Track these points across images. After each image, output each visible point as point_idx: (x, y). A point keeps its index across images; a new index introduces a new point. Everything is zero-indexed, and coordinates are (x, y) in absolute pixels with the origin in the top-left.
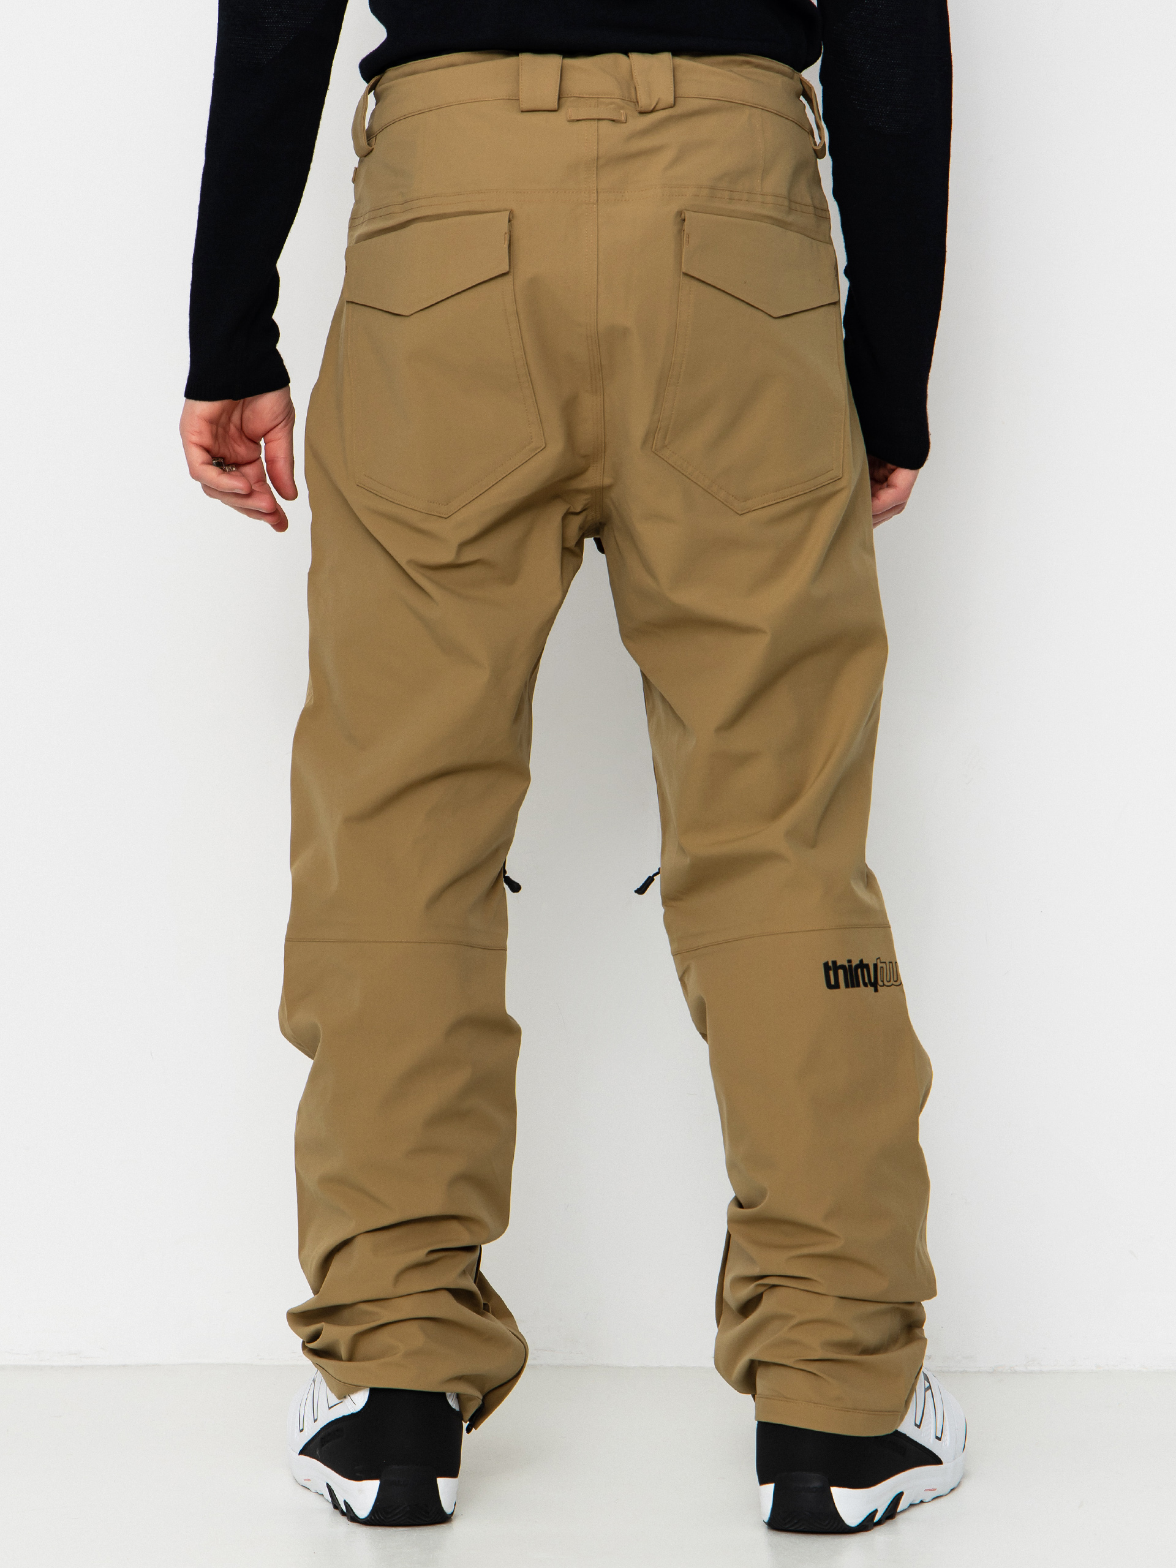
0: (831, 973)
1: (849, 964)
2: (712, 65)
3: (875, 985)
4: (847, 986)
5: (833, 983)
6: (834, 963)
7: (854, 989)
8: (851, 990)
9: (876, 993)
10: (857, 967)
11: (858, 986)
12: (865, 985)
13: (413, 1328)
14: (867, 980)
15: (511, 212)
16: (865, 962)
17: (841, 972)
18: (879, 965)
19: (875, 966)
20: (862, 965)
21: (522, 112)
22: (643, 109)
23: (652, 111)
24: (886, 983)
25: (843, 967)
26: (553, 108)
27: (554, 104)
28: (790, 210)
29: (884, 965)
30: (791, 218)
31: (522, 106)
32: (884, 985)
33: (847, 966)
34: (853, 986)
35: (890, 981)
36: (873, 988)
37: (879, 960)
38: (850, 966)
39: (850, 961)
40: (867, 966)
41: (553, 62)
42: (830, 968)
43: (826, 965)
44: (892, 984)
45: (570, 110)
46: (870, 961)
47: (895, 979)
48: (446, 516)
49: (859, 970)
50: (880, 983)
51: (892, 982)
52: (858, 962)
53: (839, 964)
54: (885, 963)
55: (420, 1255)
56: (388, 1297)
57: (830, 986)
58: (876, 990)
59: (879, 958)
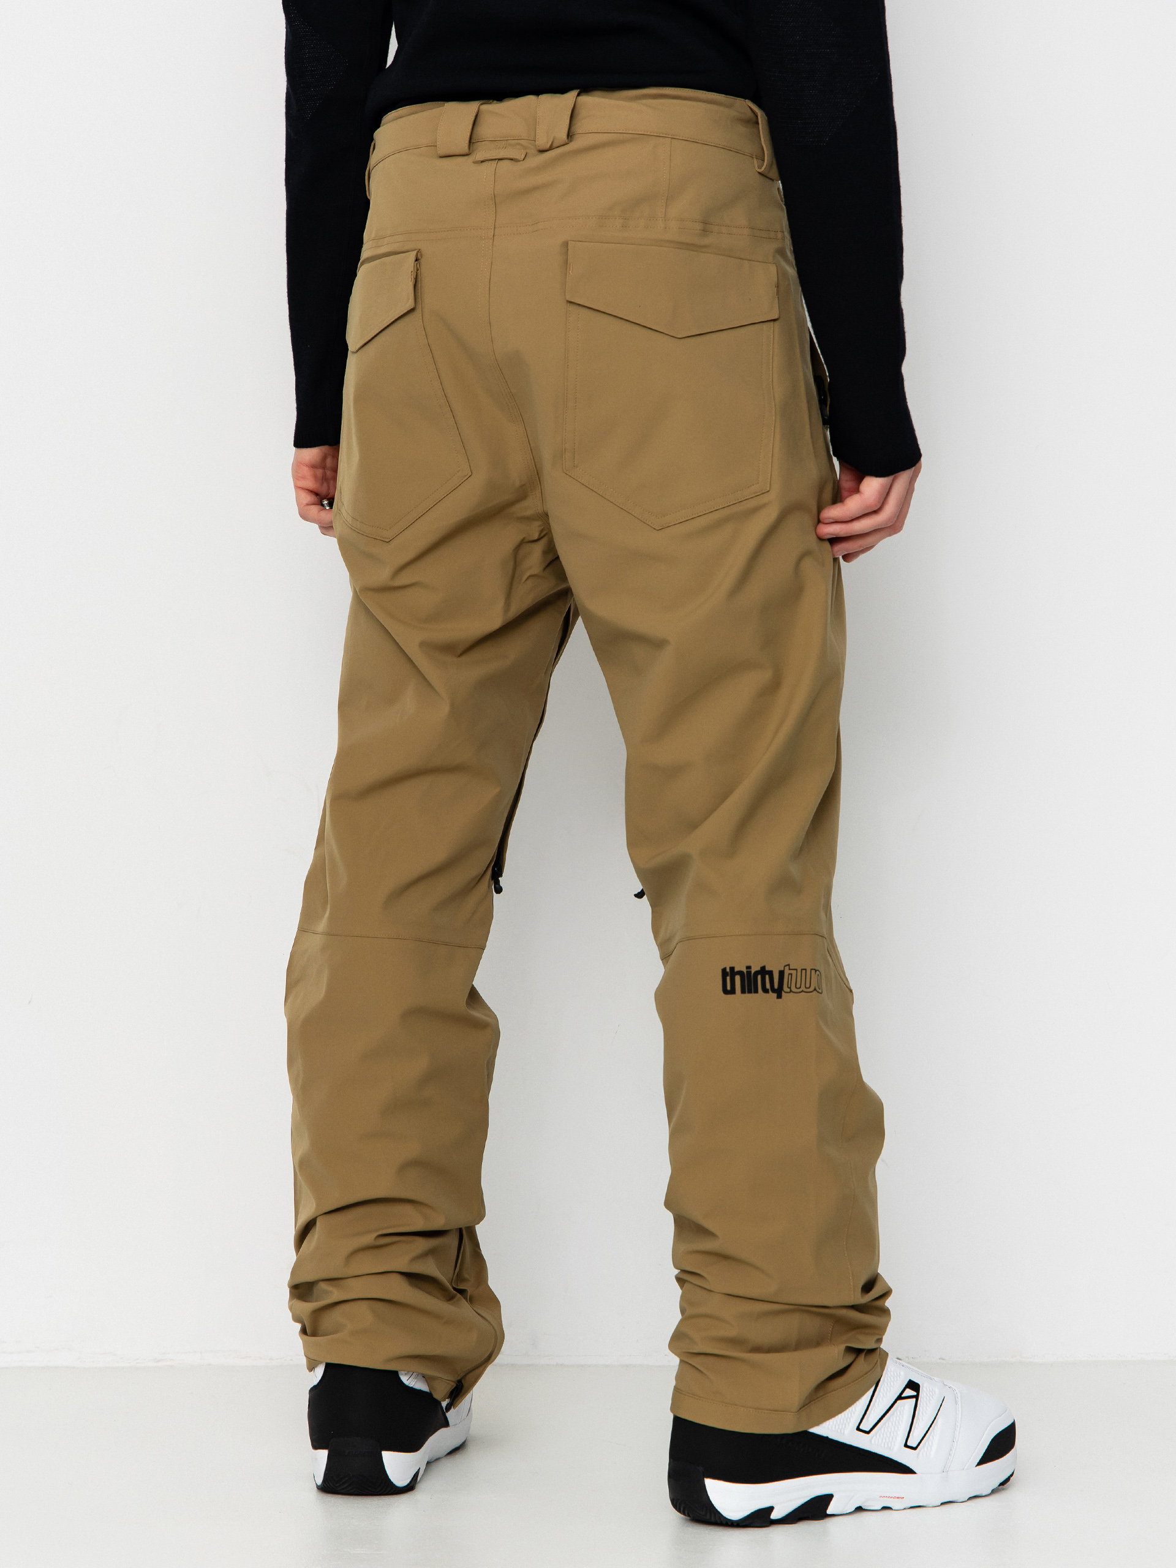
0: (728, 978)
1: (748, 970)
2: (618, 99)
3: (779, 993)
4: (743, 992)
5: (729, 988)
6: (732, 969)
7: (750, 995)
8: (747, 995)
9: (780, 1000)
10: (757, 973)
11: (756, 991)
12: (765, 991)
13: (363, 1308)
14: (768, 986)
15: (419, 251)
16: (767, 969)
17: (738, 978)
18: (787, 972)
19: (782, 973)
20: (763, 971)
21: (441, 157)
22: (541, 148)
23: (551, 148)
24: (793, 989)
25: (740, 973)
26: (464, 153)
27: (463, 147)
28: (705, 232)
29: (794, 972)
30: (705, 241)
31: (439, 152)
32: (791, 991)
33: (745, 972)
34: (750, 992)
35: (800, 988)
36: (775, 995)
37: (787, 968)
38: (749, 973)
39: (749, 967)
40: (771, 973)
41: (469, 109)
42: (728, 974)
43: (724, 970)
44: (803, 991)
45: (479, 155)
46: (775, 968)
47: (808, 986)
48: (388, 540)
49: (759, 977)
50: (786, 988)
51: (803, 988)
52: (758, 969)
53: (736, 970)
54: (796, 970)
55: (369, 1239)
56: (340, 1276)
57: (725, 991)
58: (779, 997)
59: (789, 965)
